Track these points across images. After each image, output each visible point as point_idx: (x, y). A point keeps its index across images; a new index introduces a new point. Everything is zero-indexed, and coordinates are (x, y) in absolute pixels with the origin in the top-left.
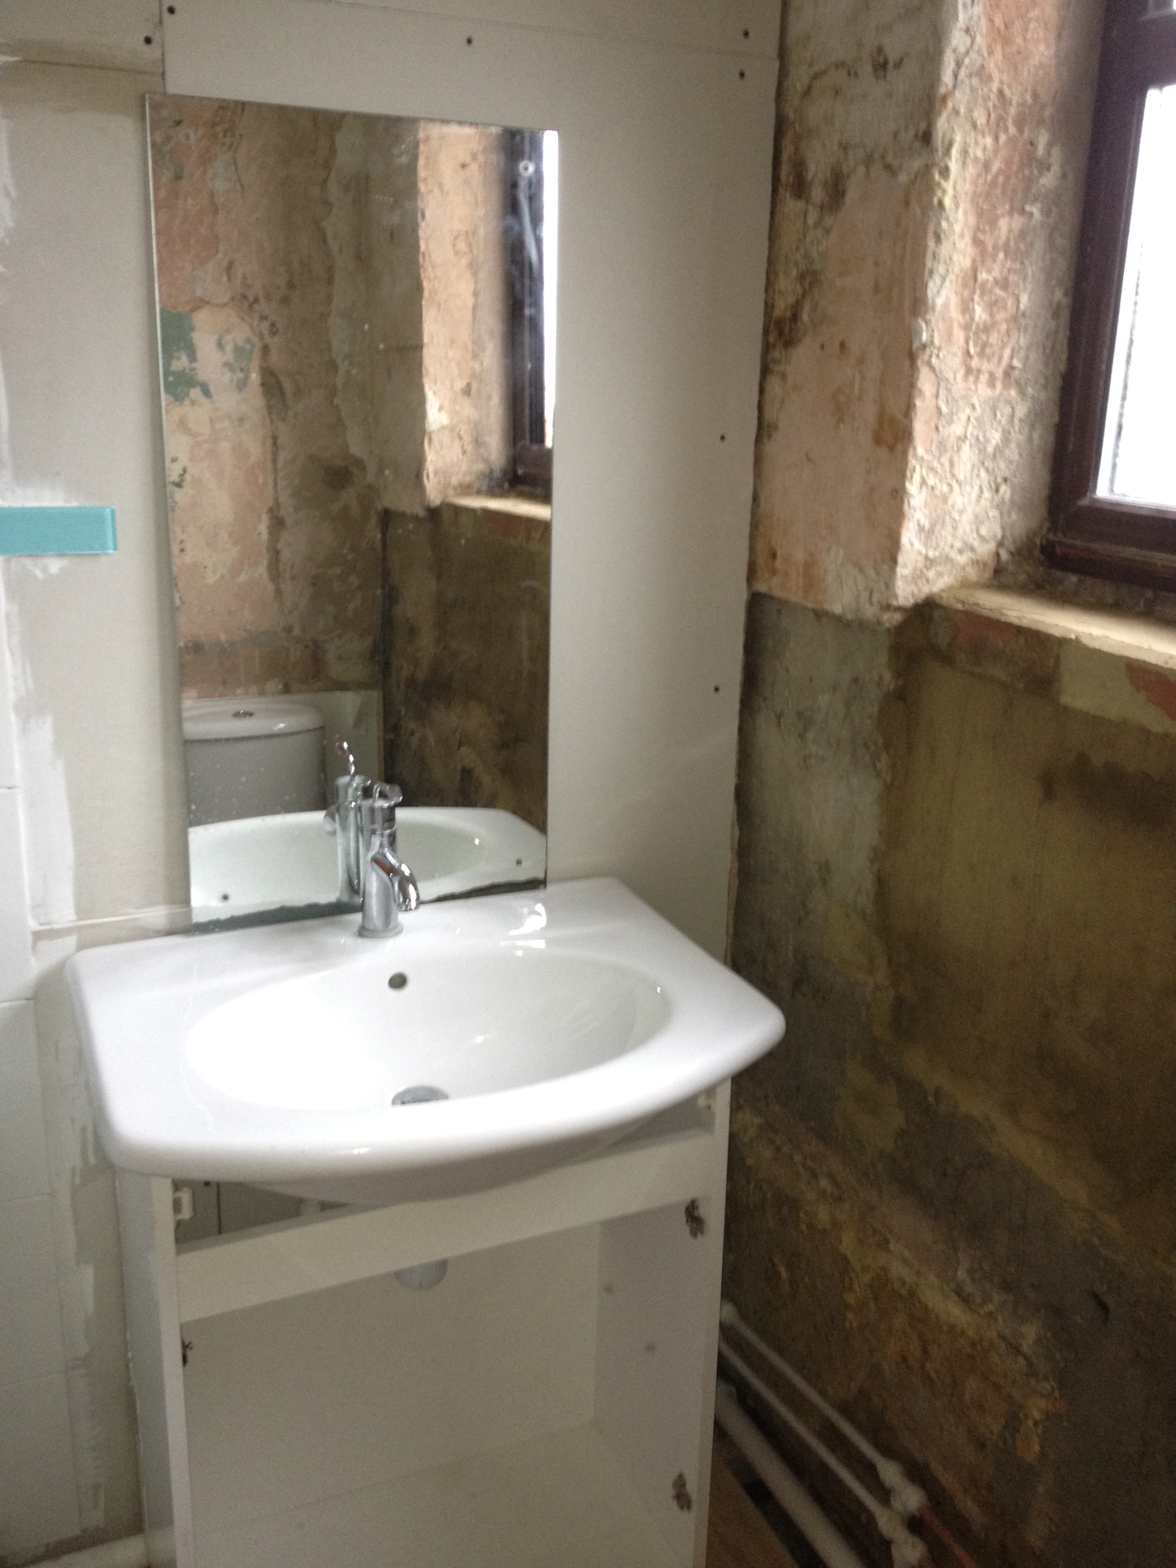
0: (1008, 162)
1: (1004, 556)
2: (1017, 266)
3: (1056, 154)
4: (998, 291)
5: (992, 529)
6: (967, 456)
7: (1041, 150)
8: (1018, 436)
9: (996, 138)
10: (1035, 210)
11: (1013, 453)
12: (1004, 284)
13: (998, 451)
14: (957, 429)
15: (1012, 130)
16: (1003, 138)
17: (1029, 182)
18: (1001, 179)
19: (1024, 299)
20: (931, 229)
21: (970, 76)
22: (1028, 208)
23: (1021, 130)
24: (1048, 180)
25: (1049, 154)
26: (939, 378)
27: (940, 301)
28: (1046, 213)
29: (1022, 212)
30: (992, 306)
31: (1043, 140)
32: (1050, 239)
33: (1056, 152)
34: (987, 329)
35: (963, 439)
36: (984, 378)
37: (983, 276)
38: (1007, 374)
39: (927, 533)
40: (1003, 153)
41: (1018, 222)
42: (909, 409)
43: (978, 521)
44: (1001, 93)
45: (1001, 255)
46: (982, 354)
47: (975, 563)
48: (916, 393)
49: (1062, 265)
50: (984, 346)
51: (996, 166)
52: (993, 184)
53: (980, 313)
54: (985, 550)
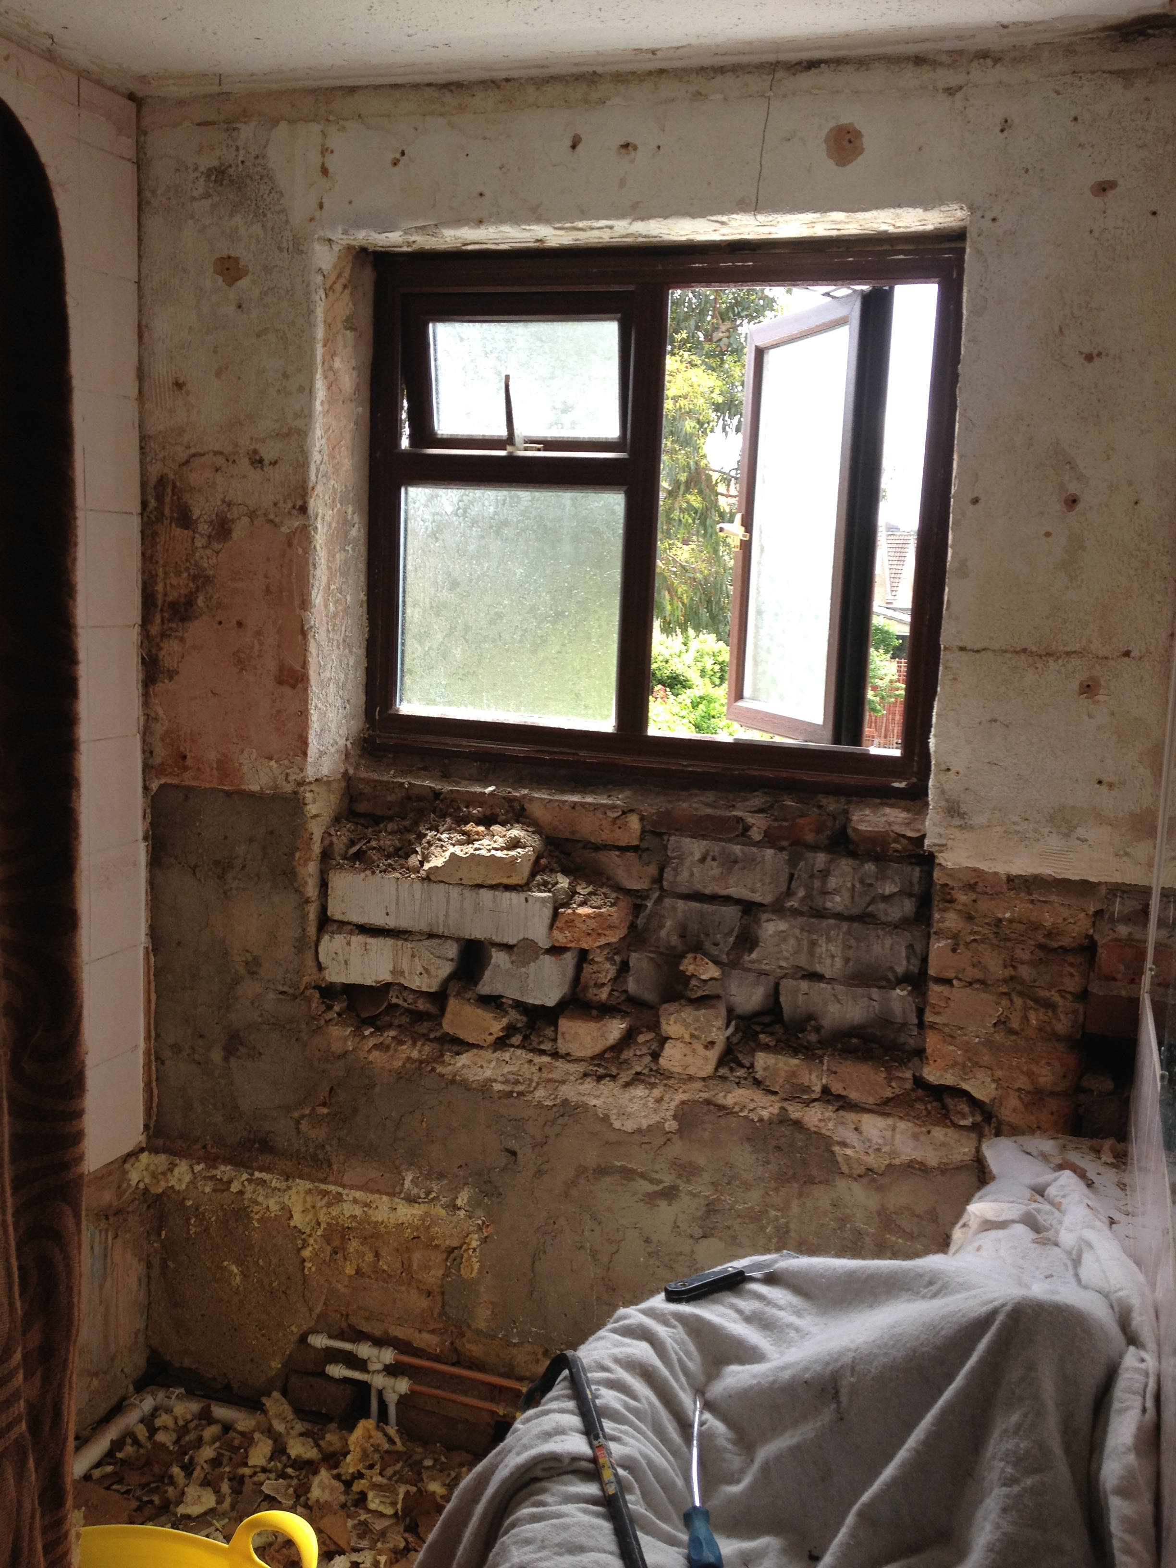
0: (338, 522)
1: (349, 746)
2: (345, 580)
3: (356, 518)
4: (338, 595)
5: (343, 731)
6: (332, 688)
7: (349, 517)
8: (351, 676)
9: (333, 510)
10: (349, 549)
11: (349, 686)
13: (344, 685)
14: (327, 674)
15: (339, 506)
16: (336, 510)
17: (346, 534)
18: (336, 533)
19: (348, 598)
20: (311, 561)
21: (322, 477)
22: (347, 548)
23: (342, 506)
24: (354, 532)
25: (354, 518)
26: (319, 646)
27: (317, 601)
28: (354, 550)
29: (345, 550)
30: (337, 602)
31: (350, 510)
32: (358, 564)
33: (356, 516)
34: (335, 616)
35: (330, 679)
36: (335, 643)
37: (332, 587)
38: (344, 641)
39: (319, 736)
40: (336, 518)
41: (343, 556)
42: (305, 664)
43: (339, 727)
44: (334, 486)
45: (338, 575)
46: (333, 629)
47: (338, 751)
48: (308, 654)
49: (364, 578)
50: (334, 625)
51: (334, 525)
52: (334, 535)
53: (332, 608)
54: (342, 742)
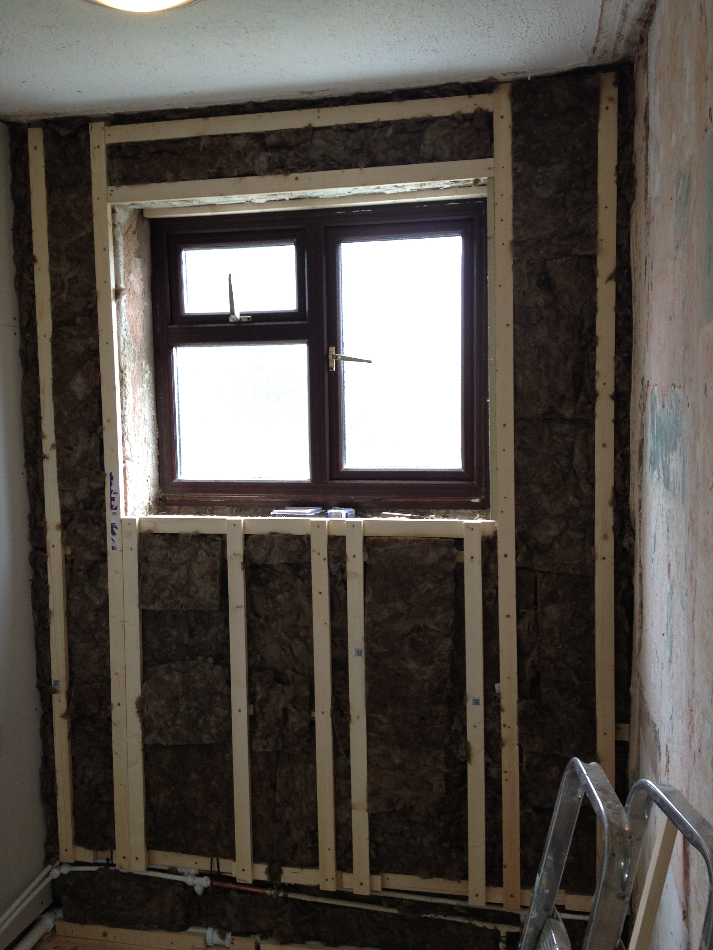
0: (137, 371)
2: (143, 404)
3: (148, 367)
4: (140, 413)
7: (144, 367)
8: (149, 461)
9: (134, 363)
10: (145, 385)
11: (149, 467)
12: (141, 411)
13: (146, 467)
15: (137, 361)
16: (136, 363)
17: (143, 377)
18: (136, 376)
19: (146, 415)
21: (127, 344)
22: (143, 385)
23: (139, 360)
24: (147, 376)
25: (146, 368)
26: (131, 444)
28: (147, 386)
30: (139, 417)
31: (144, 363)
32: (149, 394)
34: (139, 426)
36: (140, 442)
37: (136, 409)
38: (145, 440)
39: (133, 499)
40: (136, 368)
41: (141, 389)
44: (134, 349)
45: (139, 401)
46: (138, 434)
49: (153, 402)
50: (138, 432)
52: (135, 378)
53: (137, 421)
54: (147, 502)
